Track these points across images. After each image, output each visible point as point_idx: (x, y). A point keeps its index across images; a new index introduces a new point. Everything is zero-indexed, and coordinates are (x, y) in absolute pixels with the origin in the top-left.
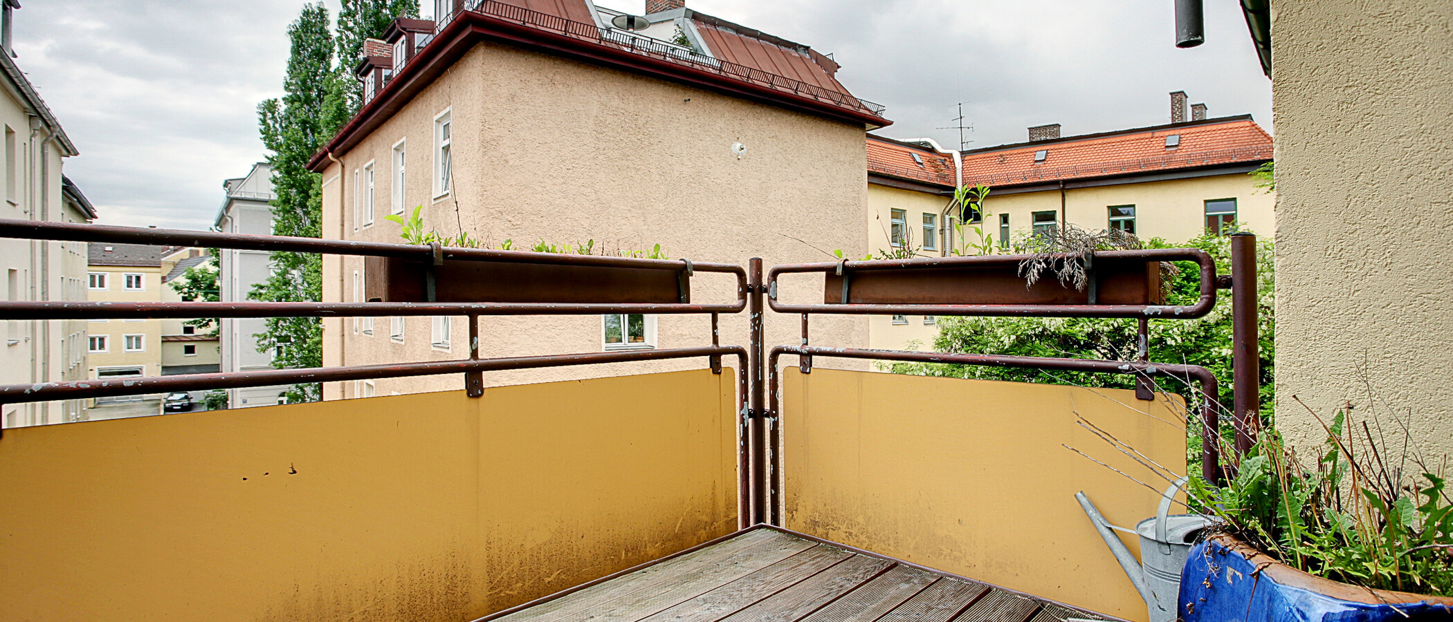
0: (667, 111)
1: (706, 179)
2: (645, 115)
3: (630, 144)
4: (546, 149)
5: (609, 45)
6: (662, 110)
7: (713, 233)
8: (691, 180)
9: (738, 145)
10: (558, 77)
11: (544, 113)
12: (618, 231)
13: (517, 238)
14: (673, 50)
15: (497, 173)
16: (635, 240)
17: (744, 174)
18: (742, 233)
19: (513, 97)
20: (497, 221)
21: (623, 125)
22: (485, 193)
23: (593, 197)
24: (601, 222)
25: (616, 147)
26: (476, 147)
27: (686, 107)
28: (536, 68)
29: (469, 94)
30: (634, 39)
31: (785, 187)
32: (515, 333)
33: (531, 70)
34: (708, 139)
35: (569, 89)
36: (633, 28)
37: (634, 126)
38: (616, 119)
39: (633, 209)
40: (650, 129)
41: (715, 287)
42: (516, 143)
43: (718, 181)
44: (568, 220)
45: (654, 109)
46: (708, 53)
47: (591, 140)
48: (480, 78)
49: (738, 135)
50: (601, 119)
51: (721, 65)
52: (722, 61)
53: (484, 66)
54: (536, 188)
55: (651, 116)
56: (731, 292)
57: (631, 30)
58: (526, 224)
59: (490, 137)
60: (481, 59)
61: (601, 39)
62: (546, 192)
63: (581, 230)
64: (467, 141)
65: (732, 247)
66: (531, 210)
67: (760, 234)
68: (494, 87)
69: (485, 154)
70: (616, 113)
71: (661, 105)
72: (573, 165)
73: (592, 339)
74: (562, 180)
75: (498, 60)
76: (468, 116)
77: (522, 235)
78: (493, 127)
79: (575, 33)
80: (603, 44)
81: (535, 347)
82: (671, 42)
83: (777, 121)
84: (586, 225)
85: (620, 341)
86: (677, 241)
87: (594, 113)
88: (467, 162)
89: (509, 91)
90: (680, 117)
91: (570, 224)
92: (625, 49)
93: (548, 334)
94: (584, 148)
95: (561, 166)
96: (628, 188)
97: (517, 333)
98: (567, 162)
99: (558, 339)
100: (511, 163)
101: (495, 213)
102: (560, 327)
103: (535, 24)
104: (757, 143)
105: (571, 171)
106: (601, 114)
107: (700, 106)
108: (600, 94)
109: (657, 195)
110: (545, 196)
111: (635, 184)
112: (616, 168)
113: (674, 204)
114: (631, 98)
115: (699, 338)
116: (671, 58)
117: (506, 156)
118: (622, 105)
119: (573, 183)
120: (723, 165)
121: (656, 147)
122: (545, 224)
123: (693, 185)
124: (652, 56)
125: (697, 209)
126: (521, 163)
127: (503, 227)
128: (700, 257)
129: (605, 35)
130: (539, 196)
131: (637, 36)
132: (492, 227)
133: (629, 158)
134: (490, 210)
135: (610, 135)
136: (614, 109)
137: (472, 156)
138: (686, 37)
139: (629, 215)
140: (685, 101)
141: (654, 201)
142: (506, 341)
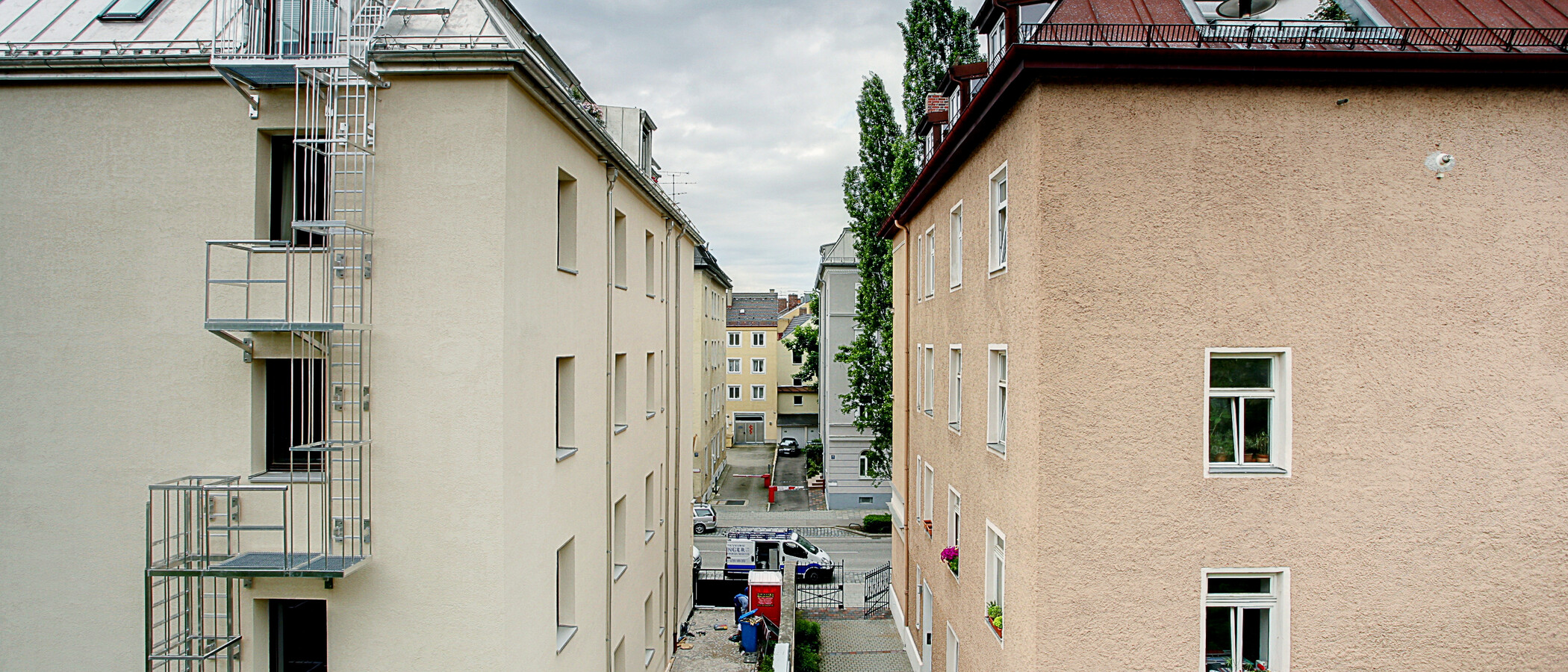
0: (1308, 123)
1: (1378, 217)
2: (1272, 135)
3: (1249, 182)
4: (1124, 204)
5: (1213, 47)
6: (1299, 124)
7: (1390, 300)
8: (1351, 221)
9: (1440, 156)
10: (1139, 105)
11: (1121, 156)
12: (1229, 306)
13: (1087, 323)
14: (1317, 30)
15: (1060, 243)
16: (1256, 318)
17: (1449, 201)
18: (1445, 295)
19: (1079, 142)
20: (1061, 304)
21: (1238, 155)
22: (1046, 269)
23: (1193, 260)
24: (1204, 295)
25: (1226, 187)
26: (1035, 210)
27: (1341, 111)
28: (1109, 98)
29: (1025, 146)
30: (1252, 28)
31: (1537, 213)
32: (1082, 447)
33: (1103, 101)
34: (1382, 154)
35: (1155, 118)
36: (1249, 13)
37: (1254, 154)
38: (1225, 148)
39: (1253, 274)
40: (1281, 155)
41: (1393, 382)
42: (1085, 201)
43: (1401, 218)
44: (1157, 296)
45: (1286, 124)
46: (1379, 21)
47: (1189, 183)
48: (1038, 124)
49: (1436, 140)
50: (1204, 151)
51: (1405, 35)
52: (1407, 29)
53: (1041, 109)
54: (1112, 257)
55: (1281, 135)
56: (1423, 389)
57: (1247, 16)
58: (1099, 304)
59: (1051, 197)
60: (1038, 99)
61: (1201, 39)
62: (1126, 261)
63: (1175, 308)
64: (1024, 204)
65: (1425, 319)
66: (1105, 286)
67: (1482, 295)
68: (1055, 132)
69: (1044, 219)
70: (1225, 139)
71: (1297, 117)
72: (1163, 220)
73: (1189, 457)
74: (1148, 243)
75: (1059, 98)
76: (1025, 172)
77: (1093, 319)
78: (1054, 184)
79: (1162, 41)
80: (1203, 46)
81: (1108, 465)
82: (1312, 19)
83: (1518, 104)
84: (1182, 301)
85: (1232, 459)
86: (1326, 315)
87: (1193, 145)
88: (1024, 230)
89: (1073, 135)
90: (1331, 128)
91: (1159, 301)
92: (1240, 47)
93: (1127, 448)
94: (1178, 195)
95: (1146, 223)
96: (1246, 244)
97: (1086, 447)
98: (1155, 217)
99: (1141, 456)
100: (1078, 227)
101: (1058, 293)
102: (1144, 441)
103: (1106, 41)
104: (1475, 148)
105: (1160, 229)
106: (1204, 145)
107: (1366, 106)
108: (1200, 117)
109: (1293, 250)
110: (1124, 266)
111: (1257, 238)
112: (1227, 217)
113: (1320, 260)
114: (1249, 114)
115: (1362, 460)
116: (1314, 43)
117: (1072, 218)
118: (1235, 127)
119: (1164, 244)
120: (1408, 192)
121: (1288, 179)
122: (1124, 303)
123: (1354, 229)
124: (1283, 48)
125: (1361, 265)
126: (1091, 226)
127: (1068, 311)
128: (1367, 336)
129: (1207, 33)
130: (1115, 267)
131: (1257, 24)
132: (1055, 311)
133: (1246, 201)
134: (1052, 291)
135: (1217, 172)
136: (1222, 134)
137: (1029, 223)
138: (1337, 6)
139: (1247, 283)
140: (1339, 103)
141: (1287, 258)
142: (1070, 457)
